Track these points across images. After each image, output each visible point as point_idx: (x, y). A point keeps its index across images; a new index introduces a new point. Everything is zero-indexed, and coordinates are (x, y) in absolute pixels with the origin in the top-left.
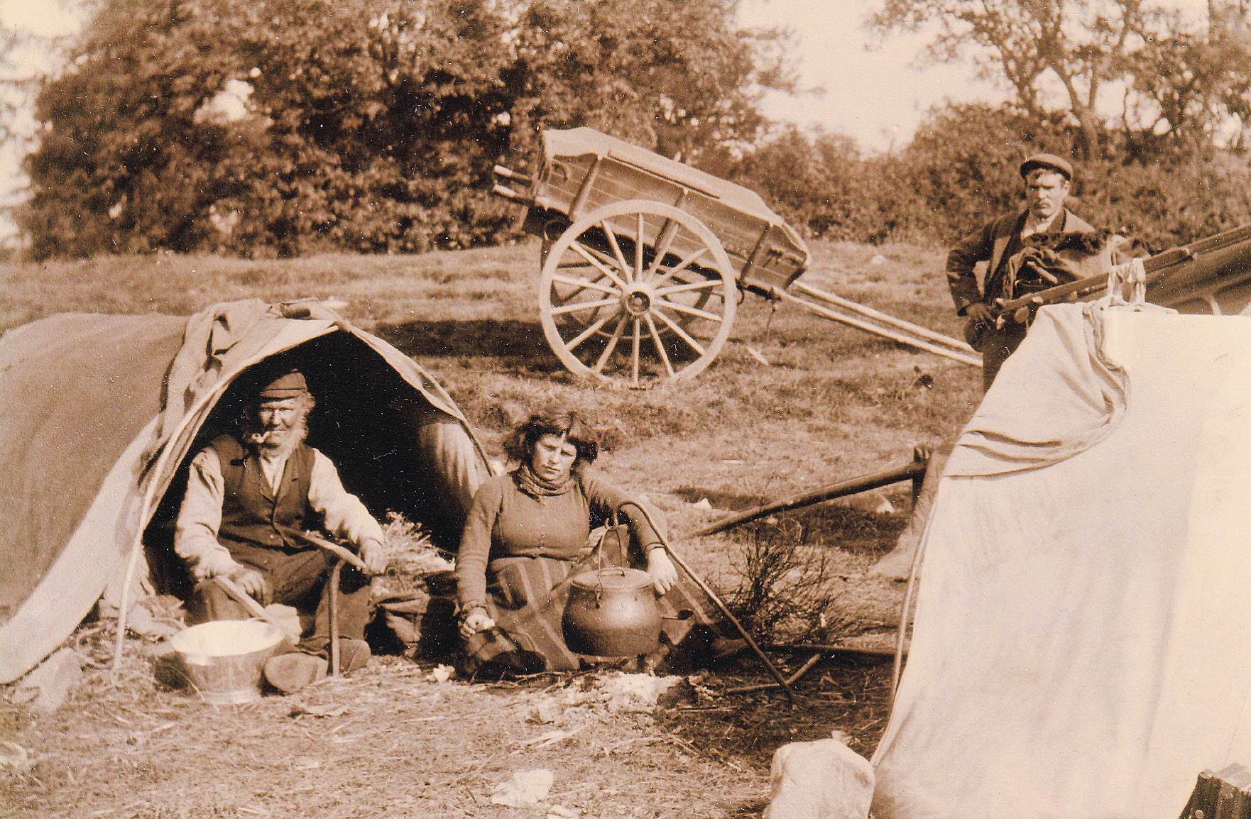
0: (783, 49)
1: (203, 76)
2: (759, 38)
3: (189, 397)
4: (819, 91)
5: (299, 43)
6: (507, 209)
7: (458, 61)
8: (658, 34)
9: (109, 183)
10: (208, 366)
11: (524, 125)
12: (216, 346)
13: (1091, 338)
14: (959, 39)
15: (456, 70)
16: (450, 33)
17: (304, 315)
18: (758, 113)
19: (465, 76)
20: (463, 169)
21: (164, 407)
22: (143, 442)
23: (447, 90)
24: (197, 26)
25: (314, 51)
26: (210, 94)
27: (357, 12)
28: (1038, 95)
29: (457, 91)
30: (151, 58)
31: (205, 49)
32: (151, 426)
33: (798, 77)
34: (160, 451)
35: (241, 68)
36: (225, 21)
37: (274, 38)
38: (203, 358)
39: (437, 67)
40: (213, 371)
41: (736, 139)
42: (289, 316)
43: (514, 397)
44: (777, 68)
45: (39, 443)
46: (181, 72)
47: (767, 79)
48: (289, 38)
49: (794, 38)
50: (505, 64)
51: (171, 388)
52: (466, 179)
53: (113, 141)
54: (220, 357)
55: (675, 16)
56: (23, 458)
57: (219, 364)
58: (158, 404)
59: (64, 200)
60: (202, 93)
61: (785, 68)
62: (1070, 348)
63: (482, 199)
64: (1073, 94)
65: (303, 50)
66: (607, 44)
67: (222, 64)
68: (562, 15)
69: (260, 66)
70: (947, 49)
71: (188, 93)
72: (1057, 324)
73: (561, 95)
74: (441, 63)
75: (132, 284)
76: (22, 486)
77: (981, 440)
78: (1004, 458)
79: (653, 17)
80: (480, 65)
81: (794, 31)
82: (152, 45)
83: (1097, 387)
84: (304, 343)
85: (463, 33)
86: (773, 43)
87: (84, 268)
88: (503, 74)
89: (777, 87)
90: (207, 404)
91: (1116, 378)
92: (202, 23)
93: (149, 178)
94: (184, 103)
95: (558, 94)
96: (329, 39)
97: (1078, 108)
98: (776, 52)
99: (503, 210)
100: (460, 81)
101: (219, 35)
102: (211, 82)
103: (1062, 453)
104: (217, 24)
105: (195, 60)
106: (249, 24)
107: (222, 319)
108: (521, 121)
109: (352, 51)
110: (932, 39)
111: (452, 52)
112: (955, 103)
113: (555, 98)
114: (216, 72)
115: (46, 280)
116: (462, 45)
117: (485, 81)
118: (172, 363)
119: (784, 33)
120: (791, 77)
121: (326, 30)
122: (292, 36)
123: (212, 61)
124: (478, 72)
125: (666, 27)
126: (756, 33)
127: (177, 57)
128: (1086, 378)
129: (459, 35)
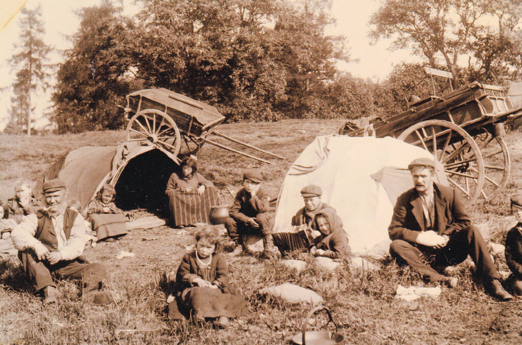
0: (343, 44)
1: (120, 66)
2: (334, 40)
3: (118, 166)
4: (357, 60)
5: (154, 53)
6: (232, 110)
7: (212, 57)
8: (285, 45)
9: (88, 105)
10: (122, 159)
11: (237, 80)
12: (124, 154)
13: (325, 144)
14: (407, 39)
15: (211, 60)
16: (209, 47)
17: (146, 145)
18: (335, 68)
19: (214, 63)
20: (215, 96)
21: (112, 169)
22: (107, 178)
23: (208, 68)
24: (117, 48)
25: (159, 55)
26: (123, 72)
27: (175, 41)
28: (436, 60)
29: (212, 68)
30: (101, 59)
31: (120, 56)
32: (108, 175)
33: (350, 55)
34: (111, 179)
35: (133, 63)
36: (127, 46)
37: (145, 51)
38: (121, 157)
39: (204, 59)
40: (124, 160)
41: (326, 79)
42: (142, 145)
43: (216, 171)
44: (341, 51)
45: (81, 179)
46: (112, 64)
47: (337, 56)
48: (150, 51)
49: (346, 40)
50: (229, 58)
51: (114, 165)
52: (216, 100)
53: (88, 90)
54: (125, 156)
55: (292, 38)
56: (76, 183)
57: (125, 158)
58: (110, 169)
59: (70, 112)
60: (120, 72)
61: (344, 51)
62: (320, 146)
63: (222, 107)
64: (448, 60)
65: (155, 55)
66: (266, 49)
67: (127, 61)
68: (249, 40)
69: (140, 62)
70: (402, 43)
71: (115, 72)
72: (318, 141)
73: (250, 68)
74: (206, 58)
75: (99, 140)
76: (77, 190)
77: (296, 167)
78: (300, 170)
79: (284, 38)
80: (220, 58)
81: (346, 38)
82: (101, 54)
83: (323, 154)
84: (147, 152)
85: (213, 48)
86: (340, 42)
87: (83, 136)
88: (229, 61)
89: (341, 59)
90: (122, 167)
91: (327, 152)
92: (119, 47)
93: (101, 102)
94: (113, 76)
95: (249, 68)
96: (165, 51)
97: (450, 65)
98: (340, 45)
99: (230, 111)
100: (213, 64)
101: (125, 51)
102: (123, 68)
103: (312, 169)
104: (124, 47)
105: (117, 60)
106: (136, 46)
107: (125, 147)
108: (235, 79)
109: (174, 55)
110: (396, 40)
111: (209, 54)
112: (406, 64)
113: (248, 70)
114: (125, 64)
115: (71, 140)
116: (213, 52)
117: (222, 64)
118: (113, 158)
119: (343, 38)
120: (347, 55)
121: (163, 48)
122: (151, 50)
123: (123, 60)
124: (219, 61)
125: (288, 42)
126: (333, 38)
127: (111, 59)
128: (321, 152)
129: (212, 48)
